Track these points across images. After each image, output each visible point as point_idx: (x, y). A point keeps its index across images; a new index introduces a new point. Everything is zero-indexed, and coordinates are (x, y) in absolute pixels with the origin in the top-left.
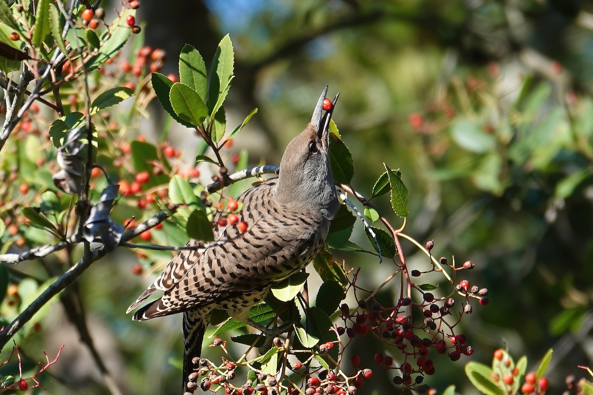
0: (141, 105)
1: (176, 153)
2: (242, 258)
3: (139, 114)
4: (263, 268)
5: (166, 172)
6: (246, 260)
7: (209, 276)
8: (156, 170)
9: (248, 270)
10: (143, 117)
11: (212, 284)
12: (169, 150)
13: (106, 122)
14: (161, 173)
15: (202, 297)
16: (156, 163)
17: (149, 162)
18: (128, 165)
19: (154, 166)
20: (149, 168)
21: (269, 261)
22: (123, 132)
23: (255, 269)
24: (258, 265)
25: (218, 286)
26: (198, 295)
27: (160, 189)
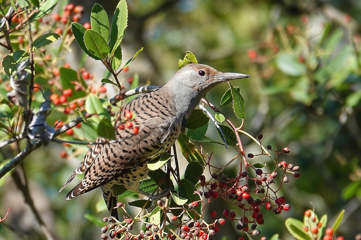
0: (67, 43)
1: (91, 76)
2: (126, 145)
3: (66, 49)
4: (140, 150)
5: (83, 89)
6: (128, 146)
7: (107, 160)
8: (77, 88)
9: (130, 152)
10: (68, 52)
11: (109, 166)
12: (85, 74)
13: (43, 55)
14: (80, 89)
15: (104, 176)
16: (76, 83)
17: (72, 82)
18: (58, 84)
19: (75, 85)
20: (72, 86)
21: (142, 145)
22: (54, 62)
23: (134, 151)
24: (135, 148)
25: (113, 167)
26: (102, 175)
27: (79, 101)
